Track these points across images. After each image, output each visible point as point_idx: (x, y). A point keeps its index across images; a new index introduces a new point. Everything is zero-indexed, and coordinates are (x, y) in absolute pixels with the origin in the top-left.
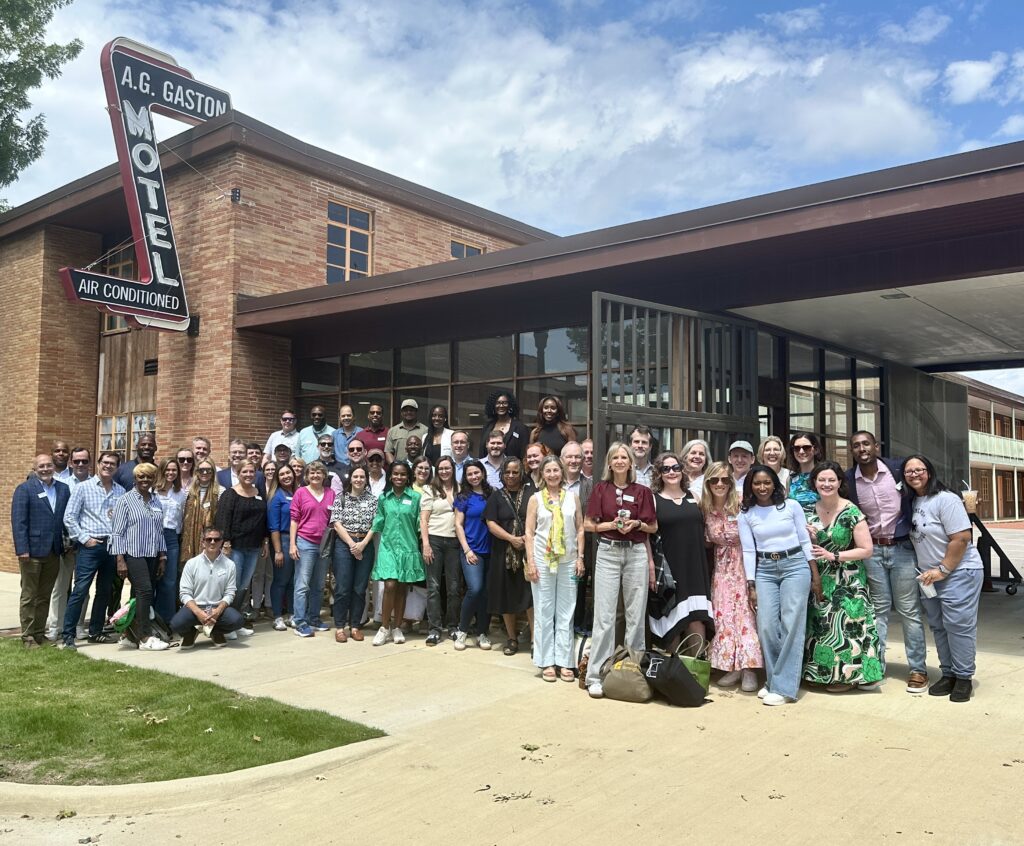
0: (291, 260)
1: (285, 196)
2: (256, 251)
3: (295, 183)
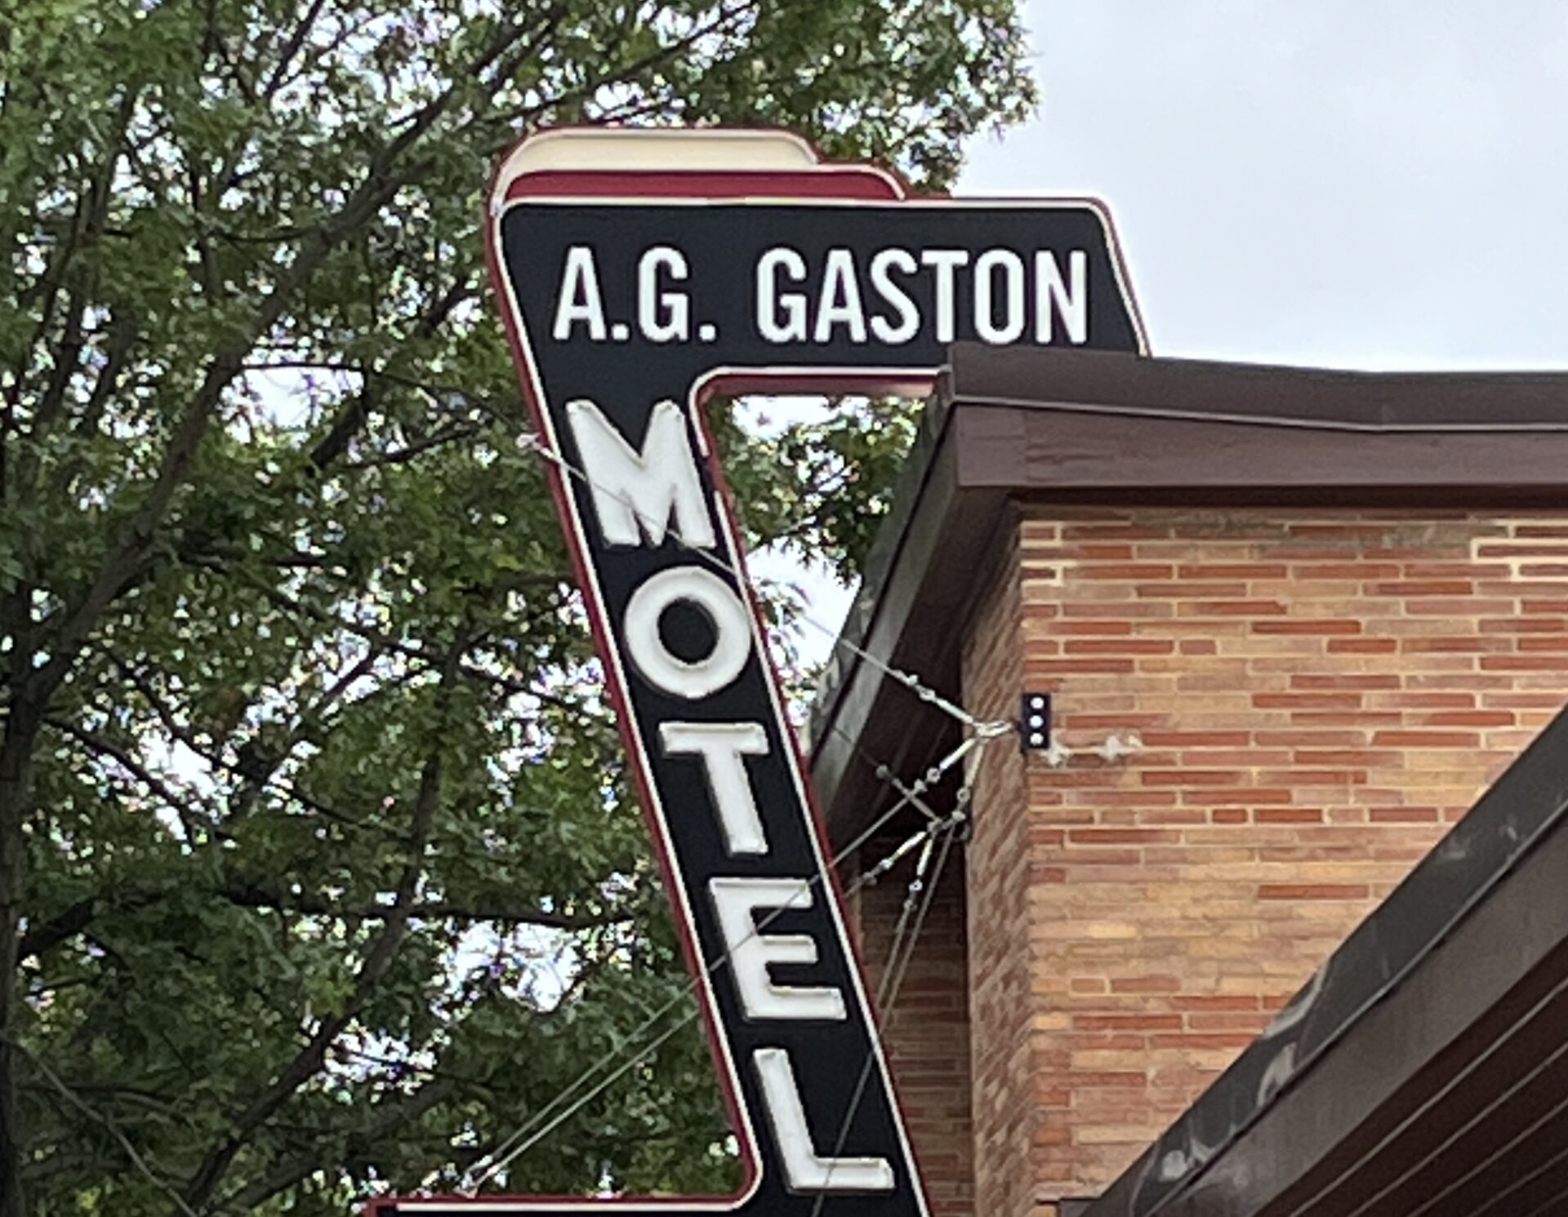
1: (1317, 655)
2: (1158, 968)
3: (1372, 571)
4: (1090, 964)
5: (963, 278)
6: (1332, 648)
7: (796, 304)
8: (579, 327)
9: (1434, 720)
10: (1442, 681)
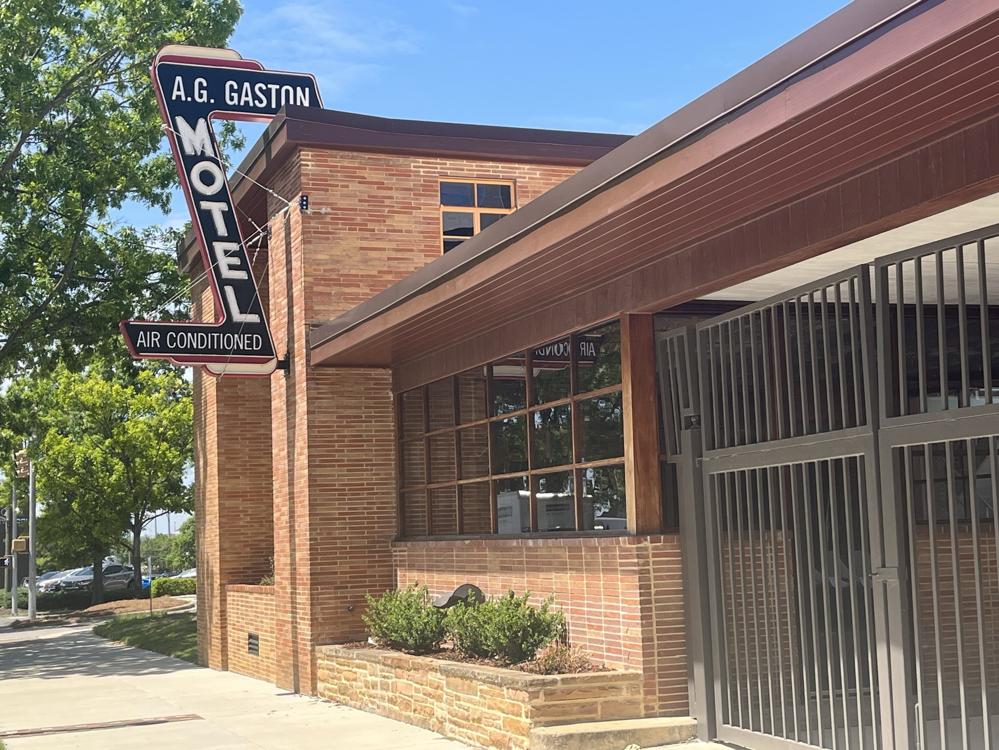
0: (386, 269)
1: (374, 191)
2: (334, 267)
3: (387, 170)
4: (318, 265)
5: (278, 92)
6: (378, 188)
7: (235, 95)
8: (179, 97)
9: (403, 208)
10: (404, 198)
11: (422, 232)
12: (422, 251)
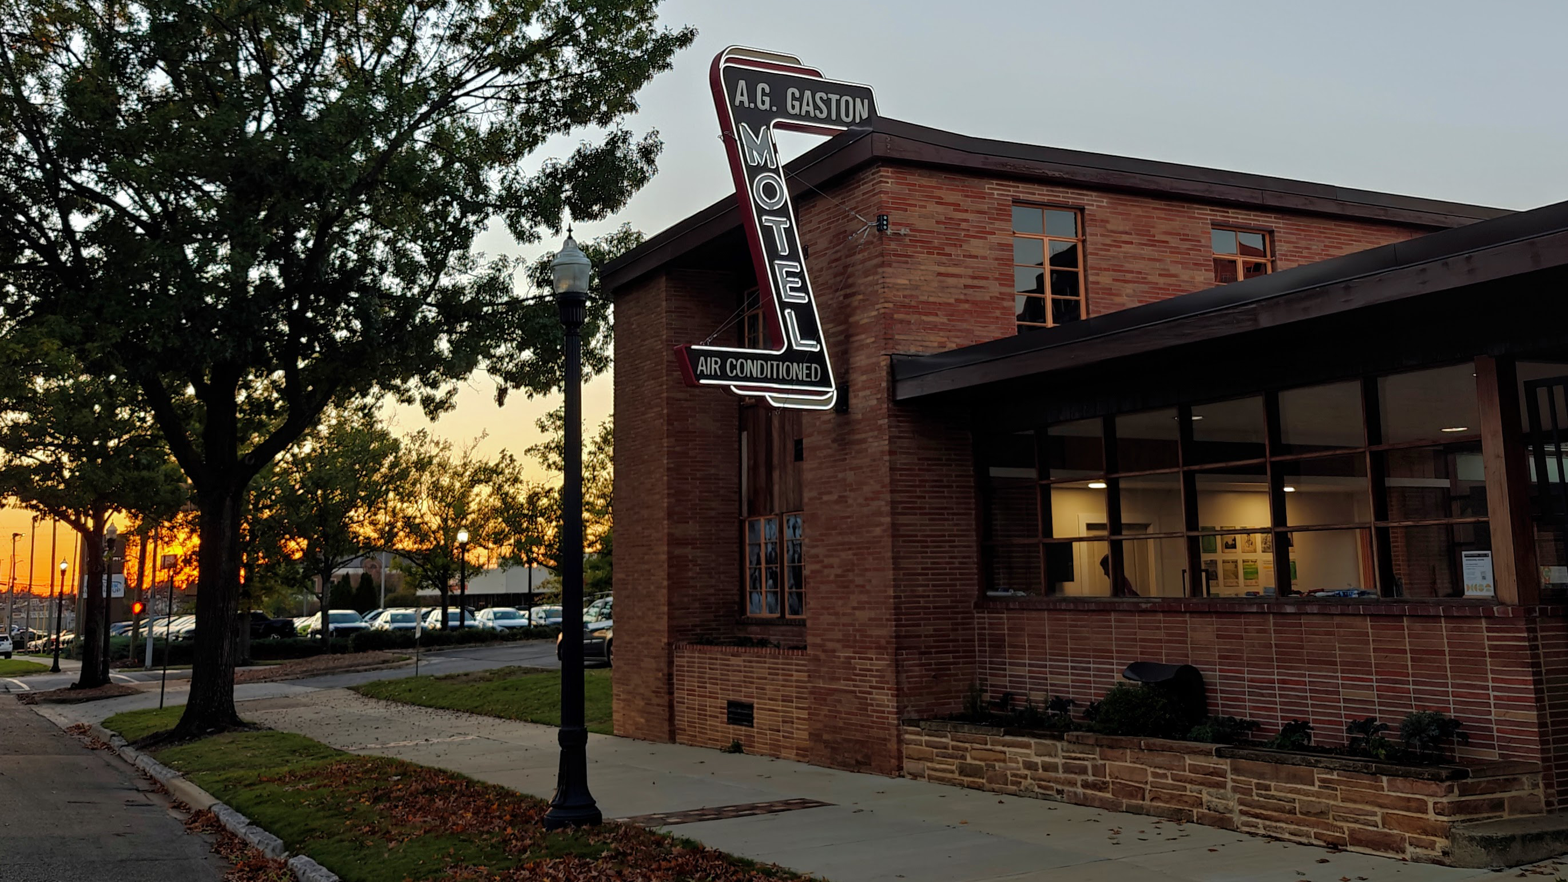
0: (962, 297)
1: (950, 211)
2: (914, 293)
3: (963, 191)
4: (898, 290)
5: (838, 102)
6: (955, 210)
7: (797, 103)
8: (742, 102)
9: (978, 232)
10: (980, 222)
11: (996, 259)
12: (997, 279)
